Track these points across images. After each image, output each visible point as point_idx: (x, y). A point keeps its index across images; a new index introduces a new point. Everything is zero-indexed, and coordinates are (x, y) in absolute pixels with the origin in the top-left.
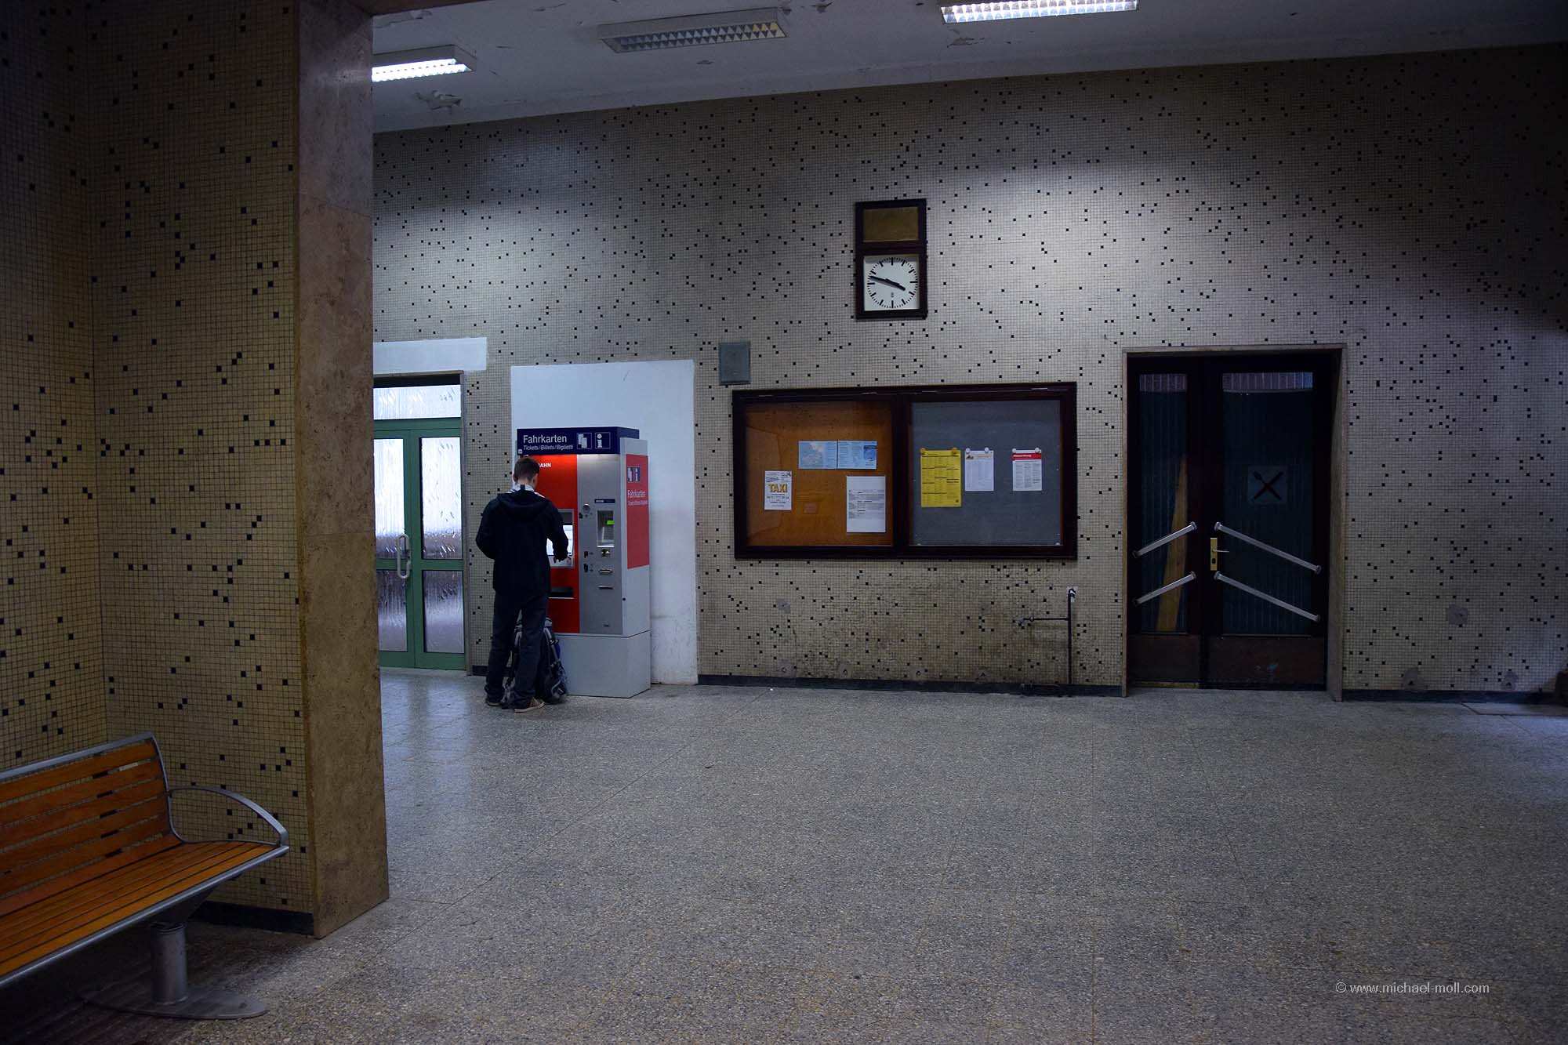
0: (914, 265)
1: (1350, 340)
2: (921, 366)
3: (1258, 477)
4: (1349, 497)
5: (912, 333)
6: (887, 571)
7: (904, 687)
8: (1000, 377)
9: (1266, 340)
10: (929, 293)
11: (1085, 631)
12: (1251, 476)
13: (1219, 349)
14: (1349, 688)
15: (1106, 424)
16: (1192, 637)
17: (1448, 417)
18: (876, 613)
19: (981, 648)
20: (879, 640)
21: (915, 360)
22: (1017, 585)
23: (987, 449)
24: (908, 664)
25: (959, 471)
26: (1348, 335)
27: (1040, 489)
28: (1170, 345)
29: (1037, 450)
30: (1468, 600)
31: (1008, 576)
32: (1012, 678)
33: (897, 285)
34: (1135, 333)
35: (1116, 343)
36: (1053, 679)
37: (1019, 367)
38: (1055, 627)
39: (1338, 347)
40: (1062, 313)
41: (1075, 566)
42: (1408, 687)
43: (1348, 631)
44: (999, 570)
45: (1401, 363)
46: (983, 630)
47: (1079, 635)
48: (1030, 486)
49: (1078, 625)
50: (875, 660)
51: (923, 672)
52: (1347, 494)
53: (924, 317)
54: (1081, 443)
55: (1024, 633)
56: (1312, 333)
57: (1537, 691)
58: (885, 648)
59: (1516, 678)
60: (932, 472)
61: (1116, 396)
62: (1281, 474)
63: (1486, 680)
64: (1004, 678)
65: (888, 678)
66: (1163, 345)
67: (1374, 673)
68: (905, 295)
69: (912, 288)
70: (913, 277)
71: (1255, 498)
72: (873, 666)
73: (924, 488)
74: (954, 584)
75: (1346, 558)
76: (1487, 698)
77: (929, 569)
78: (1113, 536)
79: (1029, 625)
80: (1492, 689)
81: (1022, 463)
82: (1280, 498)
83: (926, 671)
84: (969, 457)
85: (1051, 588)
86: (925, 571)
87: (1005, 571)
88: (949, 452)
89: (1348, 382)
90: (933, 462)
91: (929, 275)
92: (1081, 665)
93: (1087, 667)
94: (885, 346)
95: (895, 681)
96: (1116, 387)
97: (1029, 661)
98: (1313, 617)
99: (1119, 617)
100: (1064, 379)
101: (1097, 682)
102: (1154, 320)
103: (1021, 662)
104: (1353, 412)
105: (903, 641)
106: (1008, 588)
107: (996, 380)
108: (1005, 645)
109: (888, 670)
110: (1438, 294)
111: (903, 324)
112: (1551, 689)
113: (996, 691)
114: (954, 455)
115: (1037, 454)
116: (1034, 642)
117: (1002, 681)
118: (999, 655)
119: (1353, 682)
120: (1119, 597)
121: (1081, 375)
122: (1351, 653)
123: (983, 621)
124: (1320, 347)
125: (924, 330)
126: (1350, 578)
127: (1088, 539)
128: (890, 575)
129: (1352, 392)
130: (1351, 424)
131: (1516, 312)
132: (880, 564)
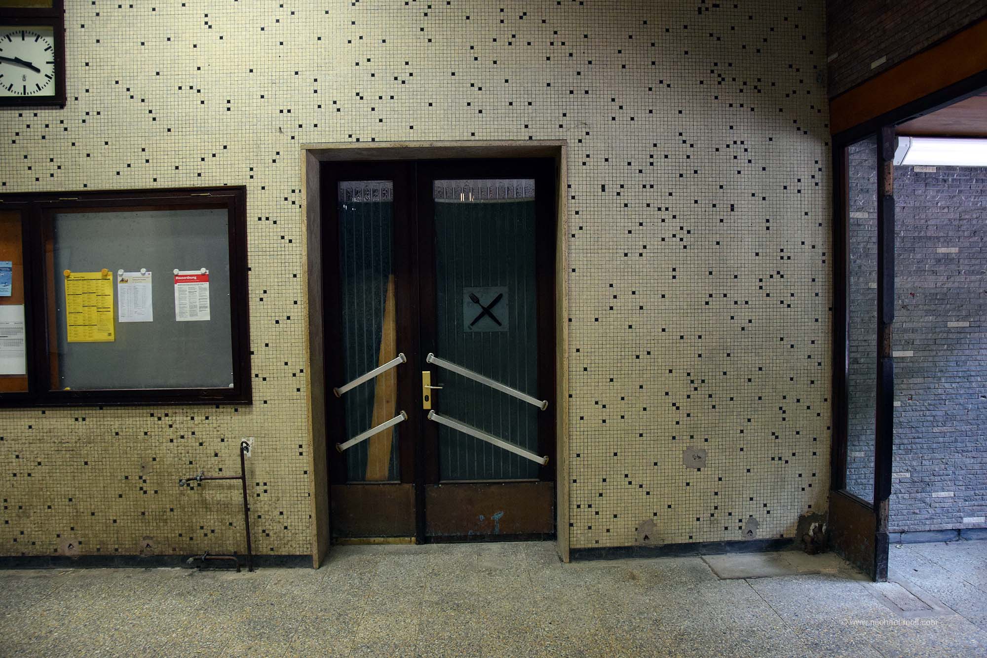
0: (50, 40)
1: (571, 135)
2: (59, 167)
3: (476, 300)
4: (573, 322)
5: (47, 126)
6: (26, 422)
7: (55, 564)
8: (155, 180)
9: (473, 134)
10: (68, 76)
11: (266, 491)
12: (467, 299)
13: (417, 145)
14: (578, 546)
15: (283, 238)
16: (407, 486)
17: (682, 228)
18: (15, 475)
19: (143, 513)
20: (20, 508)
21: (52, 160)
22: (182, 437)
23: (143, 270)
24: (58, 536)
25: (111, 298)
26: (568, 129)
27: (208, 318)
28: (358, 140)
29: (203, 270)
30: (706, 440)
31: (171, 426)
32: (181, 549)
33: (29, 65)
34: (316, 126)
35: (293, 138)
36: (232, 549)
37: (177, 168)
38: (230, 487)
39: (557, 144)
40: (229, 102)
41: (250, 412)
42: (641, 542)
43: (575, 481)
44: (159, 419)
45: (629, 164)
46: (145, 492)
47: (258, 495)
48: (197, 315)
49: (258, 484)
50: (16, 532)
51: (76, 544)
52: (570, 320)
53: (62, 106)
54: (253, 260)
55: (194, 495)
56: (526, 126)
57: (778, 536)
58: (28, 517)
59: (757, 524)
60: (80, 299)
61: (294, 203)
62: (500, 297)
63: (726, 528)
64: (174, 549)
65: (35, 553)
66: (350, 140)
67: (605, 527)
68: (40, 79)
69: (49, 69)
70: (49, 56)
71: (473, 324)
72: (15, 540)
73: (70, 319)
74: (108, 437)
75: (570, 396)
76: (728, 548)
77: (77, 419)
78: (294, 375)
79: (199, 485)
80: (733, 539)
81: (186, 286)
82: (500, 324)
83: (80, 543)
84: (122, 280)
85: (223, 440)
86: (71, 421)
87: (167, 421)
88: (98, 275)
89: (569, 186)
90: (80, 287)
91: (67, 53)
92: (264, 531)
93: (271, 534)
94: (14, 142)
95: (44, 557)
96: (293, 191)
97: (202, 528)
98: (540, 460)
99: (305, 472)
100: (231, 182)
101: (284, 551)
102: (339, 110)
103: (192, 529)
104: (576, 221)
105: (49, 507)
106: (172, 441)
107: (150, 185)
108: (172, 510)
109: (34, 543)
110: (669, 86)
111: (36, 115)
112: (792, 533)
113: (165, 565)
114: (105, 278)
115: (203, 275)
116: (206, 505)
117: (171, 552)
118: (165, 521)
119: (582, 540)
120: (304, 450)
121: (252, 177)
122: (579, 506)
123: (145, 481)
124: (535, 144)
125: (62, 122)
126: (575, 419)
127: (264, 379)
128: (30, 427)
129: (573, 198)
130: (573, 236)
131: (752, 109)
132: (17, 413)
